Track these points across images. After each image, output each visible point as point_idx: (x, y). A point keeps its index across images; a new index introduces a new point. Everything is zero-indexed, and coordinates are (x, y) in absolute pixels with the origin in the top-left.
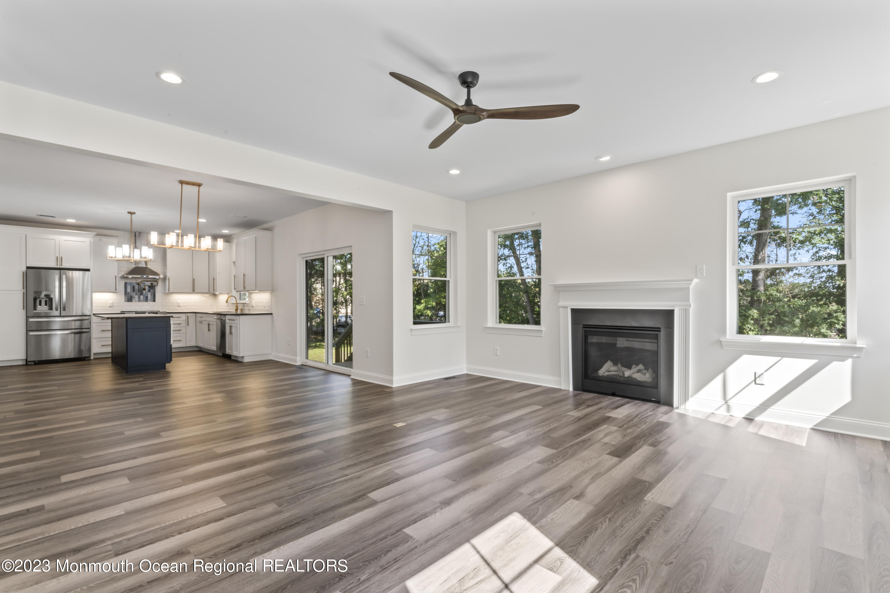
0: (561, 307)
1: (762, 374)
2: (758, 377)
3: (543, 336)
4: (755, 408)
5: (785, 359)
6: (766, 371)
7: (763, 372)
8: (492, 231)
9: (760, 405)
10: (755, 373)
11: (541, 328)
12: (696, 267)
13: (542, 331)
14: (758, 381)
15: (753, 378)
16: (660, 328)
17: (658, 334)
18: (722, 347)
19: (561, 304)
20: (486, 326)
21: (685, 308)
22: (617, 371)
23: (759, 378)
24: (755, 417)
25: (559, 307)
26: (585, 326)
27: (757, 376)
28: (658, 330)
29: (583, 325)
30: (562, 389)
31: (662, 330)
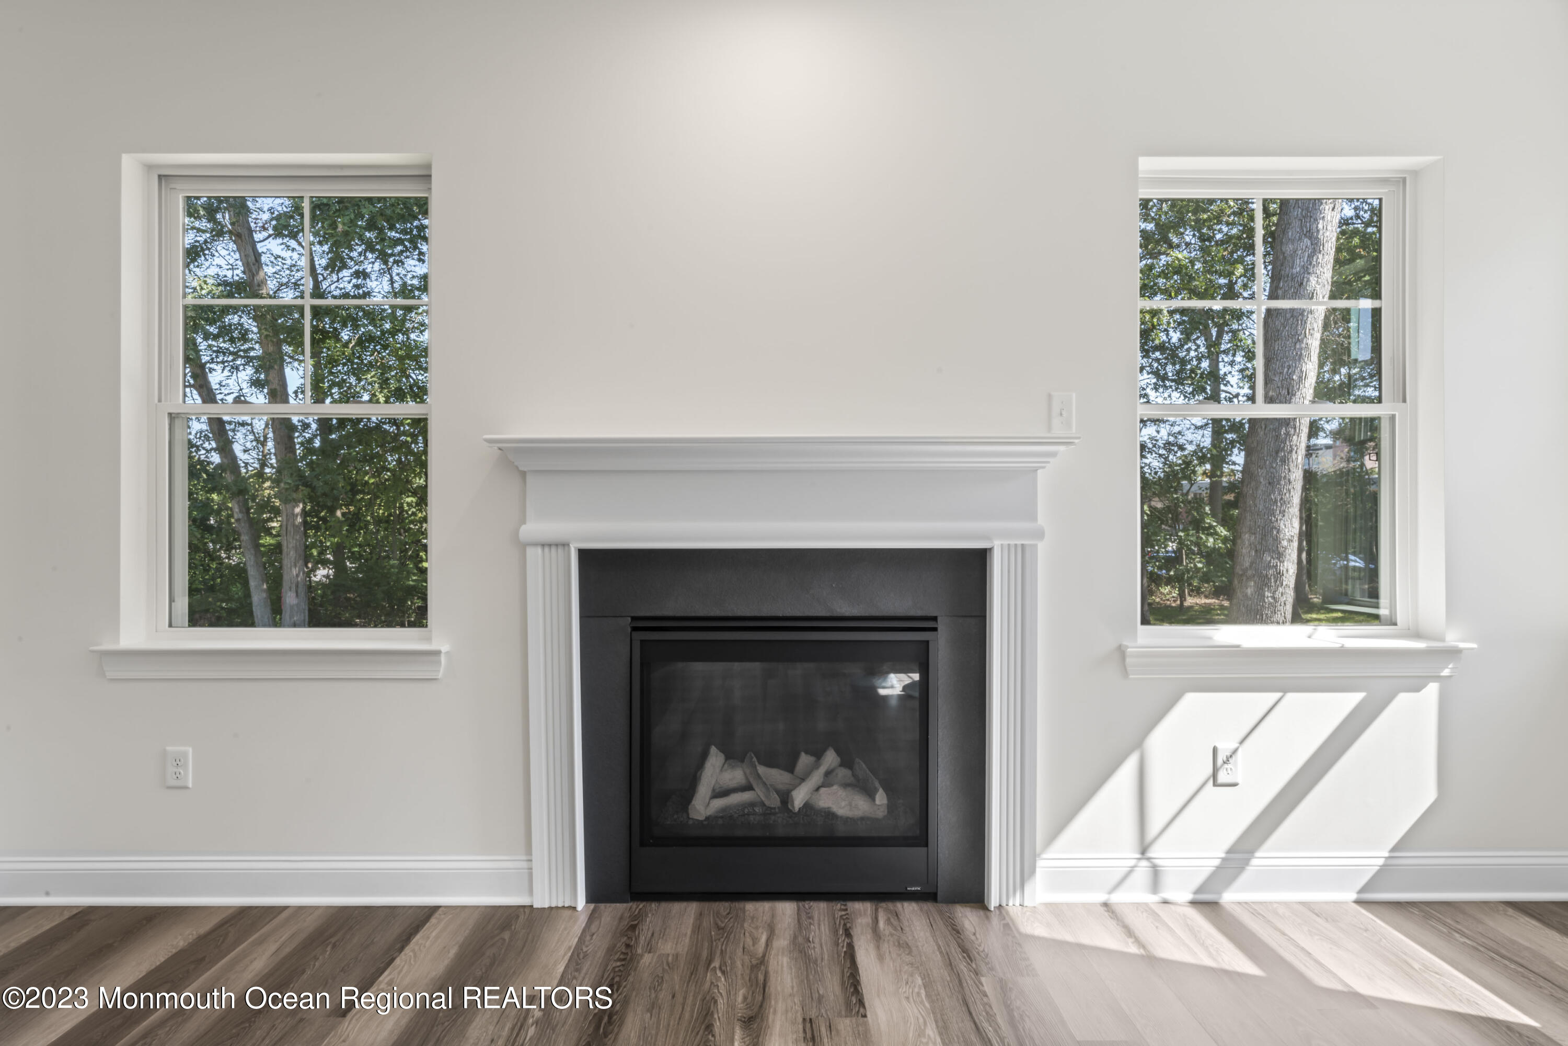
0: (535, 544)
1: (1235, 751)
2: (1224, 763)
3: (440, 675)
4: (1217, 862)
5: (1290, 696)
6: (1242, 742)
7: (1236, 745)
8: (149, 167)
9: (1229, 852)
10: (1215, 750)
11: (429, 639)
12: (1050, 397)
13: (437, 653)
14: (1222, 777)
15: (1210, 770)
16: (935, 619)
17: (927, 642)
18: (1125, 672)
19: (533, 528)
20: (107, 646)
21: (1019, 542)
22: (748, 788)
23: (1226, 766)
24: (1220, 893)
25: (523, 547)
26: (640, 625)
27: (1220, 762)
28: (928, 623)
29: (634, 619)
30: (537, 905)
31: (941, 625)
